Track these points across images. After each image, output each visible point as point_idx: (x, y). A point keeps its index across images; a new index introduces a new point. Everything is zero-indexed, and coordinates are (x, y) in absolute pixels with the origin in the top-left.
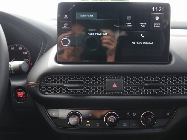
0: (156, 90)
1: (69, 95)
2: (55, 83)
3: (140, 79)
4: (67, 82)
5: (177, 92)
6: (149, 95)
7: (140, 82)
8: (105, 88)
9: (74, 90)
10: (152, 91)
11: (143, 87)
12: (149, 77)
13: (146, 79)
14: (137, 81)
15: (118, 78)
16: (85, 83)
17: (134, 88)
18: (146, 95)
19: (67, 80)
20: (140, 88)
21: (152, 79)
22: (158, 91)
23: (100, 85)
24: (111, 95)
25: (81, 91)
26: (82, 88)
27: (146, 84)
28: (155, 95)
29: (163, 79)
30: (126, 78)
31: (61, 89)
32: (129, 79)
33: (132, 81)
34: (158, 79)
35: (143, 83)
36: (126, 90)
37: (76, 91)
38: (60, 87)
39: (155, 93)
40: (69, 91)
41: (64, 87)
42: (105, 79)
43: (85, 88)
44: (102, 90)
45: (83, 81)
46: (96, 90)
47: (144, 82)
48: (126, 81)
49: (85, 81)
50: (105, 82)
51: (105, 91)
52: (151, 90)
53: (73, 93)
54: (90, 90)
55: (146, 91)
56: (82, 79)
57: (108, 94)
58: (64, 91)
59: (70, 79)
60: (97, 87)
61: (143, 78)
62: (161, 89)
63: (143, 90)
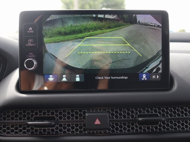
0: (154, 126)
1: (36, 135)
2: (16, 120)
3: (132, 112)
4: (33, 118)
5: (183, 128)
6: (145, 133)
7: (132, 116)
8: (84, 125)
9: (43, 129)
10: (148, 128)
11: (136, 123)
12: (144, 109)
13: (140, 112)
14: (128, 114)
15: (102, 111)
16: (57, 119)
17: (125, 124)
18: (141, 133)
19: (32, 116)
20: (133, 124)
21: (148, 111)
22: (156, 128)
23: (78, 121)
24: (93, 134)
25: (53, 130)
26: (54, 126)
27: (140, 119)
28: (153, 133)
29: (163, 111)
30: (113, 110)
31: (24, 128)
32: (117, 112)
33: (121, 114)
34: (156, 111)
35: (136, 117)
36: (113, 127)
37: (45, 131)
38: (24, 125)
39: (152, 130)
40: (36, 131)
41: (29, 126)
42: (85, 113)
43: (58, 126)
44: (81, 128)
45: (54, 116)
46: (73, 128)
47: (137, 115)
48: (113, 115)
49: (57, 117)
50: (84, 117)
51: (85, 130)
52: (147, 126)
53: (41, 133)
54: (65, 128)
55: (141, 128)
56: (52, 113)
57: (89, 134)
58: (28, 131)
59: (36, 114)
60: (73, 124)
61: (136, 110)
62: (161, 124)
63: (137, 127)
